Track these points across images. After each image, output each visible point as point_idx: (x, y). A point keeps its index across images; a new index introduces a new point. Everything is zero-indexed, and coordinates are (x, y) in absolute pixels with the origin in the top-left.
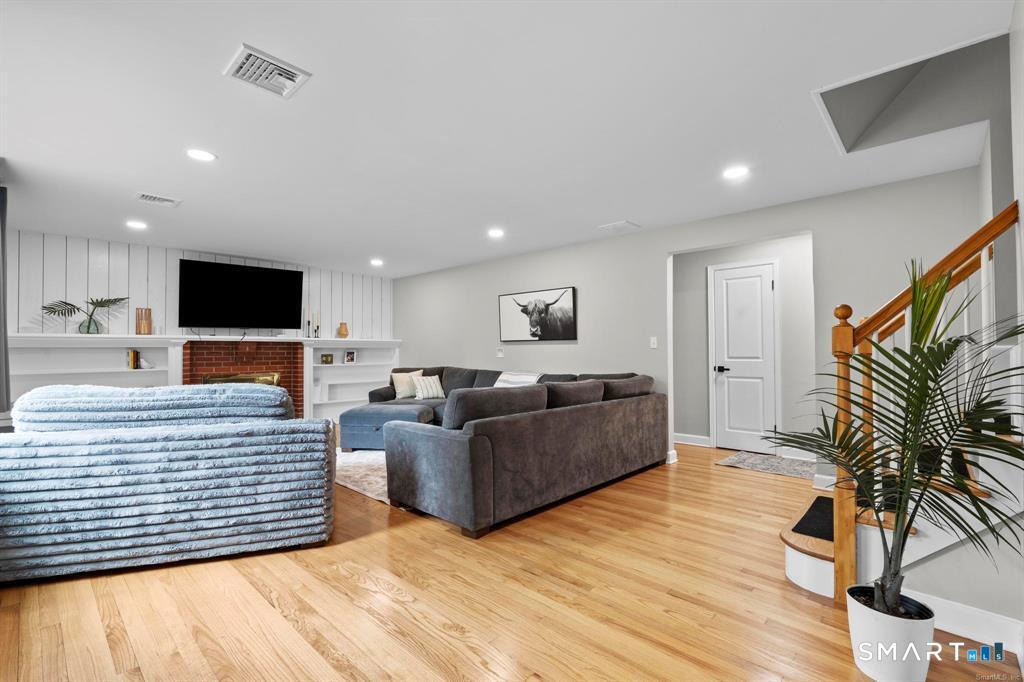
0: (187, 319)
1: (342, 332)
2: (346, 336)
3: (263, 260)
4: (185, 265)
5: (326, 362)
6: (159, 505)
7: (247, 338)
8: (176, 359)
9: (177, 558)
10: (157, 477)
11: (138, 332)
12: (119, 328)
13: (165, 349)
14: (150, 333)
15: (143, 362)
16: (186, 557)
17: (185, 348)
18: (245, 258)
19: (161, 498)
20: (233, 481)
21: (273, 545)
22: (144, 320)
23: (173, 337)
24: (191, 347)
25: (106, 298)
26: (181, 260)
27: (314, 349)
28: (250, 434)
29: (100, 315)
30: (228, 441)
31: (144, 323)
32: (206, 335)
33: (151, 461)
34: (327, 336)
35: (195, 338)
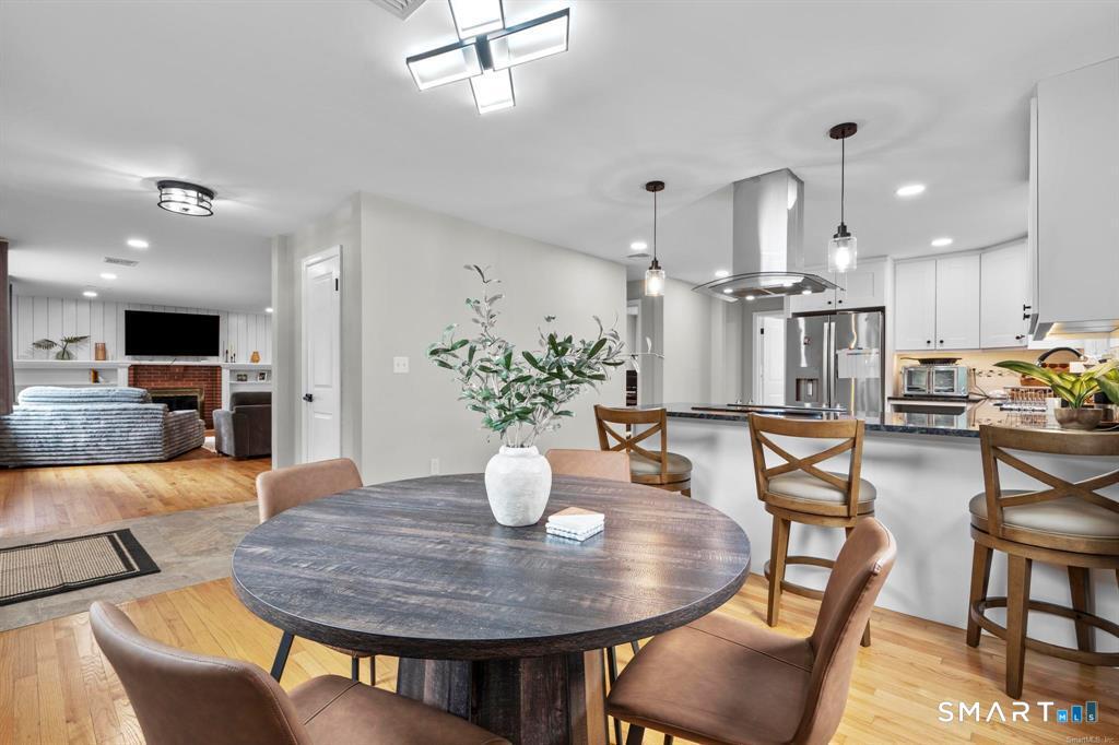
0: (130, 350)
1: (255, 357)
2: (257, 361)
3: (191, 308)
4: (129, 315)
5: (242, 380)
6: (82, 439)
7: (176, 363)
8: (123, 376)
9: (90, 462)
10: (82, 426)
11: (97, 359)
12: (84, 356)
13: (116, 370)
14: (105, 359)
15: (100, 378)
16: (95, 461)
17: (130, 369)
18: (176, 308)
19: (83, 435)
20: (117, 430)
21: (136, 460)
22: (101, 351)
23: (121, 361)
24: (134, 369)
25: (75, 336)
26: (126, 312)
27: (231, 371)
28: (125, 410)
29: (71, 348)
30: (114, 412)
31: (100, 353)
32: (146, 361)
33: (79, 420)
34: (243, 361)
35: (137, 362)
